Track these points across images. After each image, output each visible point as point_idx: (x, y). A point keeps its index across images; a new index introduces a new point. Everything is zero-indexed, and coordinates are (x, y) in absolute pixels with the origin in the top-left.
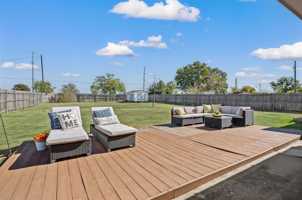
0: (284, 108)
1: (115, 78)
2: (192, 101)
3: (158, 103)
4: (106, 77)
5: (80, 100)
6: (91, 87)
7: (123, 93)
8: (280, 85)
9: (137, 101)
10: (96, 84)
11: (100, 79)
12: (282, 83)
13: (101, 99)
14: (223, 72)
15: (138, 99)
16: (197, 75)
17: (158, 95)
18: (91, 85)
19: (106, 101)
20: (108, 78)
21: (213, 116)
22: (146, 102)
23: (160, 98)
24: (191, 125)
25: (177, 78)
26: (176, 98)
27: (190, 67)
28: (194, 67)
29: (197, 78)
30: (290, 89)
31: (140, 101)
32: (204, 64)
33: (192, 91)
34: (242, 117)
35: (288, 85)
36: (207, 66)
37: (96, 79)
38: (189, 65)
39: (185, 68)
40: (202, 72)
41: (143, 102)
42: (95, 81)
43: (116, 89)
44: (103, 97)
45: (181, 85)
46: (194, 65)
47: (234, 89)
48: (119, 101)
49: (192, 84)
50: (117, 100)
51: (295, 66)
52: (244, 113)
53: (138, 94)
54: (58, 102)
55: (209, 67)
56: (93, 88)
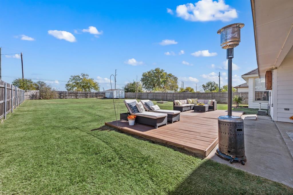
0: (219, 101)
1: (89, 78)
2: (161, 98)
3: (133, 99)
4: (81, 77)
5: (62, 97)
6: (66, 85)
7: (98, 91)
8: (208, 87)
9: (116, 98)
10: (71, 83)
11: (74, 78)
12: (209, 86)
13: (82, 96)
14: (175, 76)
15: (117, 97)
16: (157, 78)
17: (132, 93)
18: (67, 83)
19: (86, 98)
20: (82, 78)
21: (199, 105)
22: (123, 98)
23: (134, 95)
24: (186, 111)
25: (143, 80)
26: (148, 96)
27: (153, 72)
28: (155, 72)
29: (158, 80)
30: (214, 90)
31: (118, 97)
32: (162, 70)
33: (158, 90)
34: (212, 105)
35: (212, 87)
36: (165, 72)
37: (71, 78)
38: (152, 70)
39: (149, 73)
40: (161, 76)
41: (121, 98)
42: (70, 80)
43: (91, 88)
44: (83, 95)
45: (146, 85)
46: (155, 70)
47: (182, 89)
48: (98, 98)
49: (154, 85)
50: (97, 97)
51: (219, 75)
52: (213, 103)
53: (116, 92)
54: (40, 99)
55: (166, 73)
56: (68, 86)
